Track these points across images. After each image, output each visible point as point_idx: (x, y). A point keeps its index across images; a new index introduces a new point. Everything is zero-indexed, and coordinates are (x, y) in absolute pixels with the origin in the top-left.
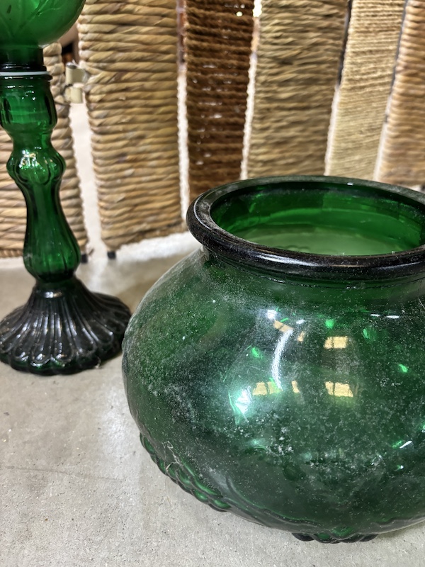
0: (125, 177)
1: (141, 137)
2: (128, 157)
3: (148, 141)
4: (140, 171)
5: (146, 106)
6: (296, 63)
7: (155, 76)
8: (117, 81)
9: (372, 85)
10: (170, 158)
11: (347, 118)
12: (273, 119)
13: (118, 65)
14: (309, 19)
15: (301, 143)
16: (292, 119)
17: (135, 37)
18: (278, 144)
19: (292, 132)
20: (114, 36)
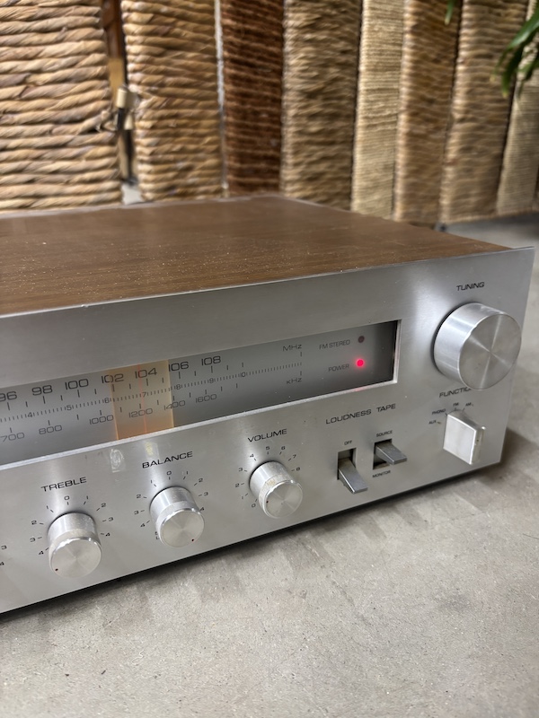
1: (189, 169)
2: (178, 191)
3: (196, 172)
5: (193, 135)
6: (320, 97)
7: (201, 103)
8: (167, 107)
9: (384, 124)
12: (305, 154)
13: (168, 90)
14: (329, 54)
15: (330, 180)
16: (320, 153)
17: (183, 62)
19: (322, 167)
20: (164, 59)
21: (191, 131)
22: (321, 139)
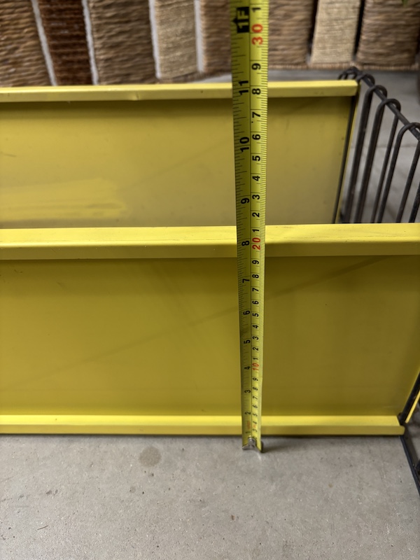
0: (10, 74)
2: (10, 61)
3: (21, 50)
4: (19, 69)
5: (15, 29)
7: (17, 10)
10: (38, 60)
11: (163, 27)
12: (104, 31)
15: (130, 46)
16: (118, 30)
18: (112, 47)
19: (120, 39)
21: (13, 27)
22: (116, 20)
